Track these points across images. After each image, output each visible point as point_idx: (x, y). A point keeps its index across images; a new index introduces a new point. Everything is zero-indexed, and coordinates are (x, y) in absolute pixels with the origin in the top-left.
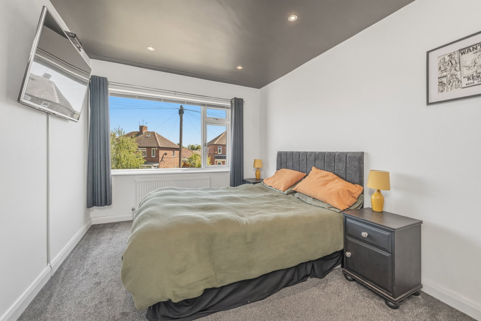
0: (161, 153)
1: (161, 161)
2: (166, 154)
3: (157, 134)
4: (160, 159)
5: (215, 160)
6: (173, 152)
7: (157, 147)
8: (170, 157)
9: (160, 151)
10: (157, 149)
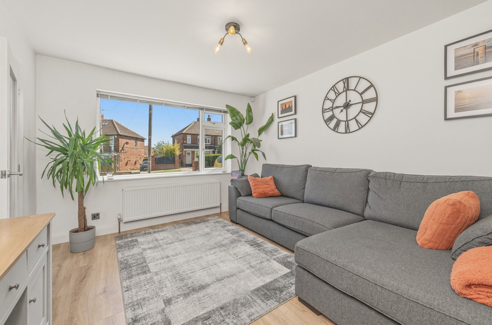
0: (122, 141)
1: (121, 151)
2: (127, 143)
3: (115, 122)
4: (120, 149)
5: (185, 150)
6: (136, 142)
7: (116, 135)
8: (132, 147)
9: (120, 139)
10: (116, 137)
